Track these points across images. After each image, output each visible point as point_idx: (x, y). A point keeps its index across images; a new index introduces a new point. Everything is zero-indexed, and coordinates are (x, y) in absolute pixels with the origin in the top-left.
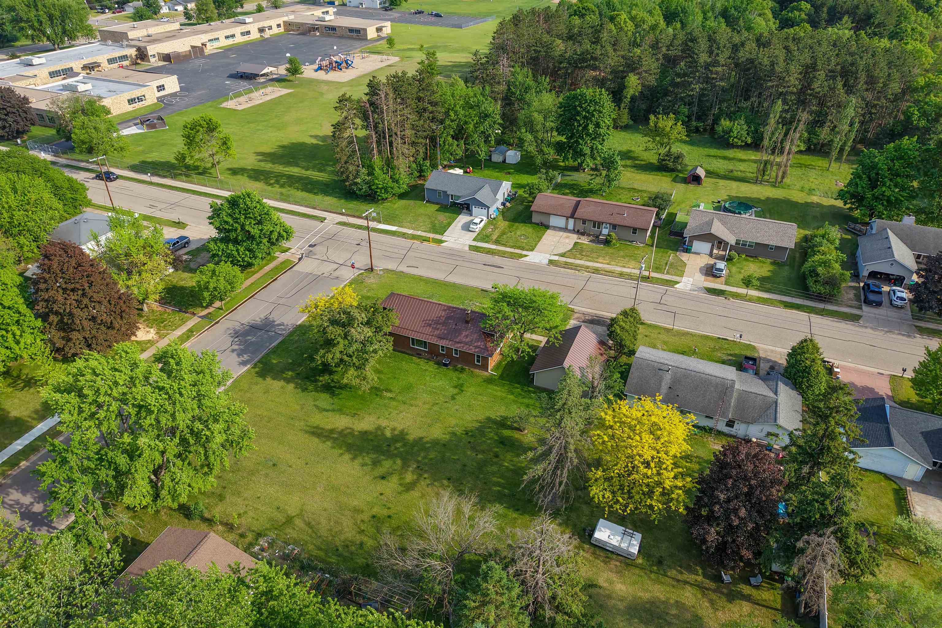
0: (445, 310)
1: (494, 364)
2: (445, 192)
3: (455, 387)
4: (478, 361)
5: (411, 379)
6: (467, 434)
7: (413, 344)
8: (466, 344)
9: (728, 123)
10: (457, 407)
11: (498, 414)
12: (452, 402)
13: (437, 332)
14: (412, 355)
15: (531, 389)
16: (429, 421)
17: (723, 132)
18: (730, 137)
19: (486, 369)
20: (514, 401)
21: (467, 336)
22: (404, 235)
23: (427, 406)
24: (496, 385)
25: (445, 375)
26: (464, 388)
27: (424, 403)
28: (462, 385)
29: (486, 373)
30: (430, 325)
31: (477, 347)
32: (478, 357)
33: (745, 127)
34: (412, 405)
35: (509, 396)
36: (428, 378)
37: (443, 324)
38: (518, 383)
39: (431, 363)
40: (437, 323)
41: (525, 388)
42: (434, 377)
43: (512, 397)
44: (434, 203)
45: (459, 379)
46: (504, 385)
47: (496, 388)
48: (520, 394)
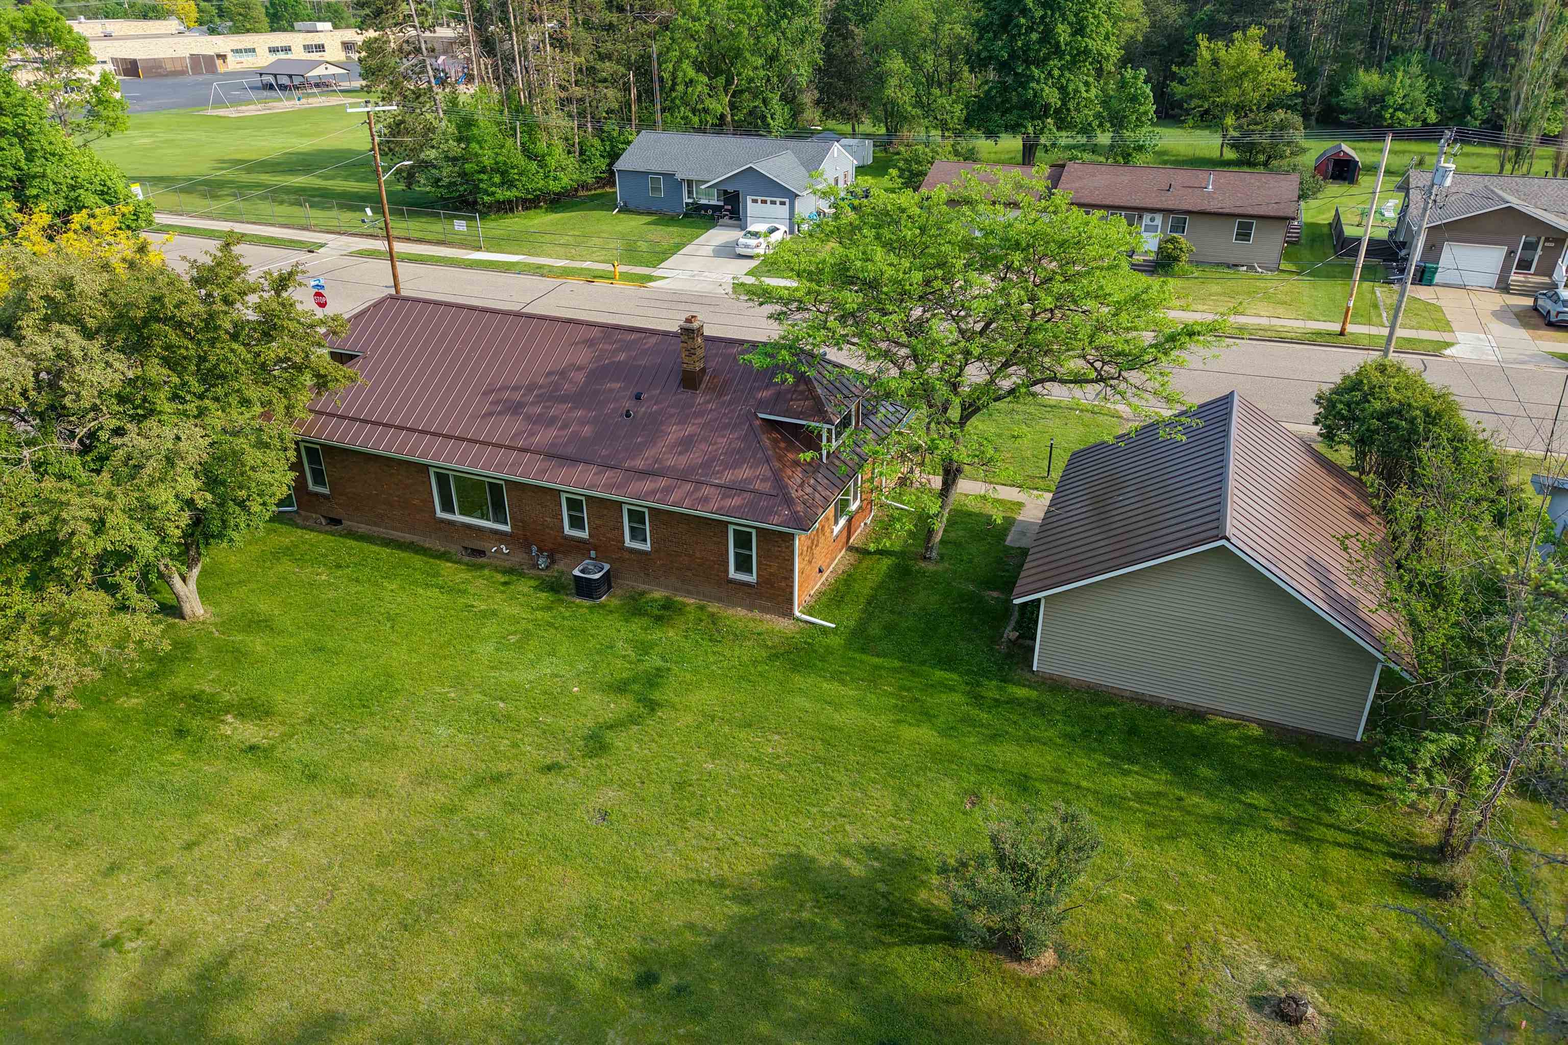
0: (590, 343)
1: (818, 584)
2: (669, 176)
3: (621, 688)
4: (743, 564)
5: (398, 656)
6: (647, 980)
7: (447, 506)
8: (683, 476)
9: (1376, 77)
10: (609, 796)
11: (855, 835)
12: (585, 768)
13: (544, 437)
14: (444, 556)
15: (1021, 692)
16: (416, 891)
17: (1365, 98)
18: (1385, 108)
19: (783, 605)
20: (936, 756)
21: (686, 444)
22: (539, 271)
23: (436, 794)
24: (837, 677)
25: (575, 633)
26: (665, 693)
27: (422, 779)
28: (654, 679)
29: (781, 624)
30: (515, 408)
31: (729, 489)
32: (743, 540)
33: (1421, 83)
34: (347, 790)
35: (909, 733)
36: (486, 650)
37: (578, 399)
38: (948, 662)
39: (524, 586)
40: (552, 395)
41: (991, 689)
42: (520, 646)
43: (926, 734)
44: (640, 214)
45: (644, 648)
46: (873, 678)
47: (830, 688)
48: (966, 720)
